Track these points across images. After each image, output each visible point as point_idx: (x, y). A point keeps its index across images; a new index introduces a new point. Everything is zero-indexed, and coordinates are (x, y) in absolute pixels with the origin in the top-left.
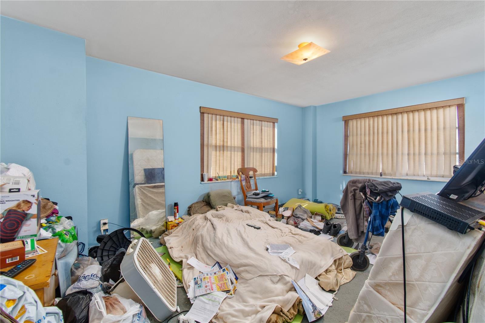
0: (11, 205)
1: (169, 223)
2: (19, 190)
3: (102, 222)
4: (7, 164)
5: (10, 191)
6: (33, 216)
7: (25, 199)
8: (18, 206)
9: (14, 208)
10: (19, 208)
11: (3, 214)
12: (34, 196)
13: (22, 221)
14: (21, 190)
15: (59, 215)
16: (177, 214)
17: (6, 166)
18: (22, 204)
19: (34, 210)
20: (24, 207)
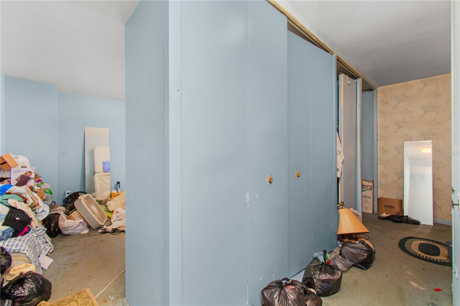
0: (23, 173)
1: (112, 194)
2: (26, 167)
3: (67, 192)
4: (17, 155)
5: (22, 167)
6: (32, 178)
7: (29, 171)
8: (26, 173)
9: (24, 174)
10: (26, 175)
11: (19, 177)
12: (33, 169)
13: (27, 180)
14: (27, 167)
15: (42, 182)
16: (119, 189)
17: (16, 156)
18: (28, 173)
19: (33, 176)
20: (28, 174)
